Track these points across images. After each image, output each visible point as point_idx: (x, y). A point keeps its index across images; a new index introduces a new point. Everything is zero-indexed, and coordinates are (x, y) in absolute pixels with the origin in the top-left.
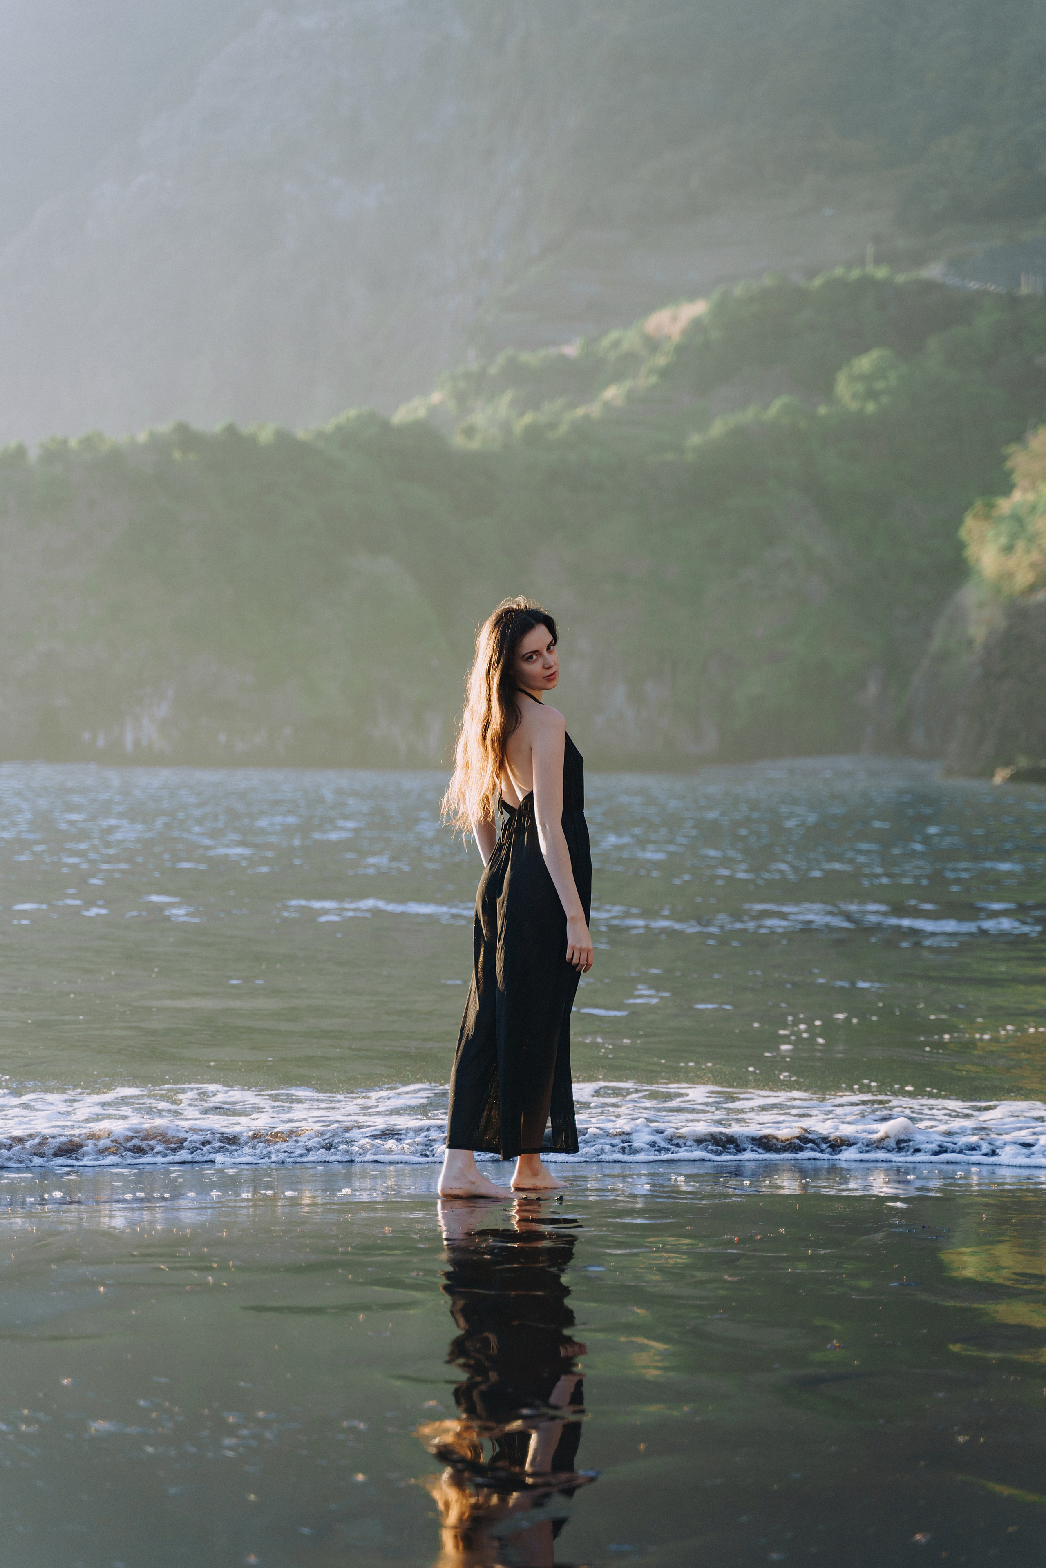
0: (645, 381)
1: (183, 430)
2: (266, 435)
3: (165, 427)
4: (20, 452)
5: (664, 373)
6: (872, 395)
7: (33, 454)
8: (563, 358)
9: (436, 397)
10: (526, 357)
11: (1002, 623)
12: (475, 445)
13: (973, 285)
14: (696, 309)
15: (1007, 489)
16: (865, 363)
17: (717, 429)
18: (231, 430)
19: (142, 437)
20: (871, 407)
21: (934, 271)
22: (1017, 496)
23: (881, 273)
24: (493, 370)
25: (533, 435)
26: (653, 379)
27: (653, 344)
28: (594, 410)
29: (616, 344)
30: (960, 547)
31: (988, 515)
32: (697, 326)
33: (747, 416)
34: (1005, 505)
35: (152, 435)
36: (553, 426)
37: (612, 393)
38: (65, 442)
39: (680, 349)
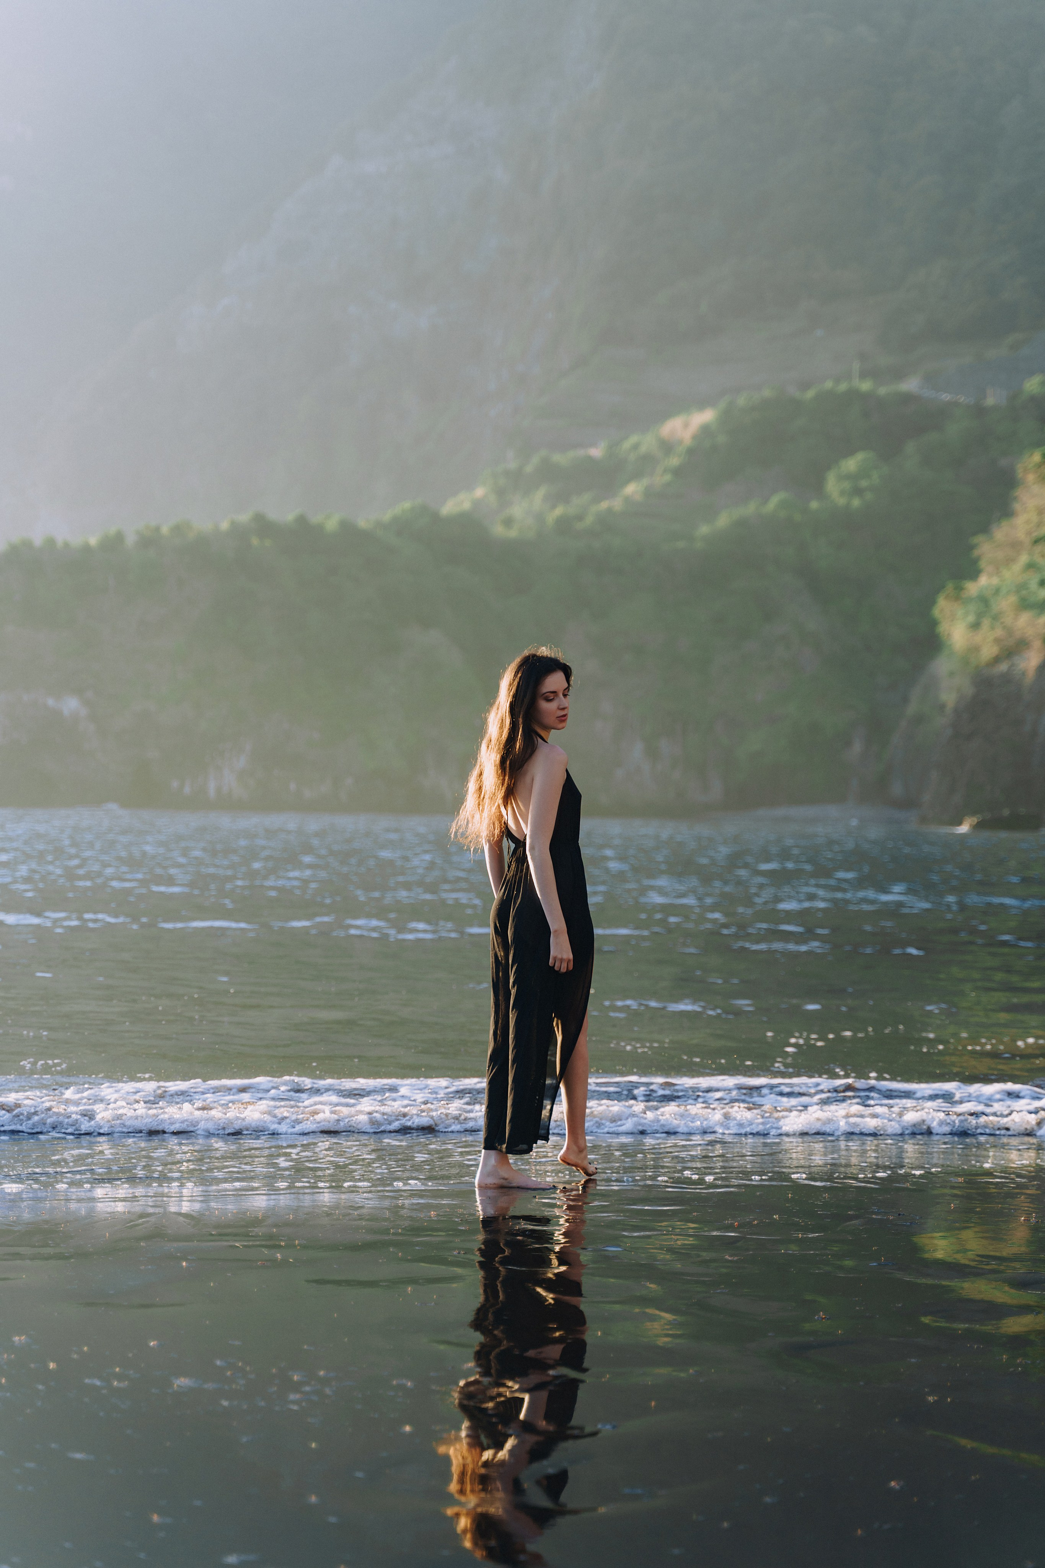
0: (660, 479)
1: (259, 518)
2: (332, 525)
3: (244, 518)
4: (119, 537)
5: (677, 472)
6: (858, 491)
7: (130, 539)
8: (590, 459)
9: (480, 492)
10: (560, 459)
11: (969, 690)
12: (513, 533)
13: (946, 397)
14: (706, 417)
15: (974, 573)
16: (851, 464)
17: (723, 520)
18: (301, 520)
19: (225, 525)
20: (856, 502)
21: (911, 385)
22: (983, 580)
23: (865, 386)
24: (529, 469)
25: (564, 525)
26: (668, 477)
27: (667, 447)
28: (617, 504)
29: (636, 447)
30: (934, 624)
31: (958, 596)
32: (705, 431)
33: (750, 509)
34: (973, 588)
35: (233, 523)
36: (580, 518)
37: (632, 489)
38: (157, 529)
39: (691, 451)
